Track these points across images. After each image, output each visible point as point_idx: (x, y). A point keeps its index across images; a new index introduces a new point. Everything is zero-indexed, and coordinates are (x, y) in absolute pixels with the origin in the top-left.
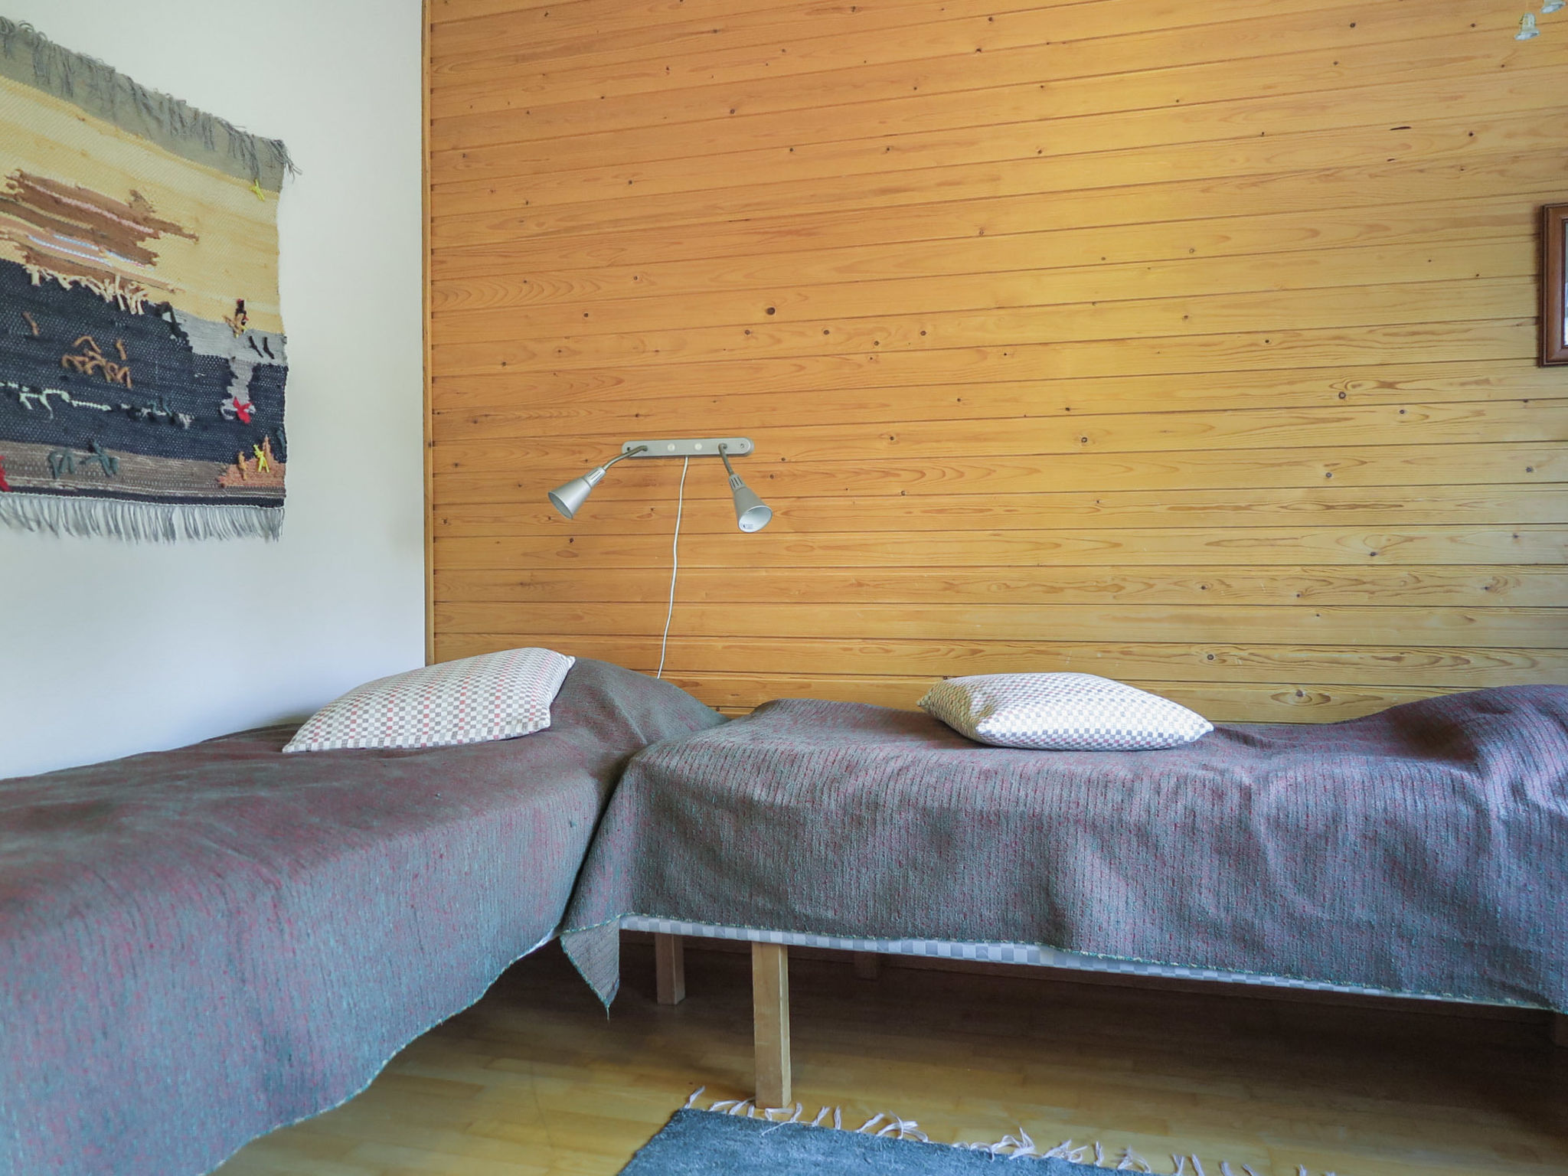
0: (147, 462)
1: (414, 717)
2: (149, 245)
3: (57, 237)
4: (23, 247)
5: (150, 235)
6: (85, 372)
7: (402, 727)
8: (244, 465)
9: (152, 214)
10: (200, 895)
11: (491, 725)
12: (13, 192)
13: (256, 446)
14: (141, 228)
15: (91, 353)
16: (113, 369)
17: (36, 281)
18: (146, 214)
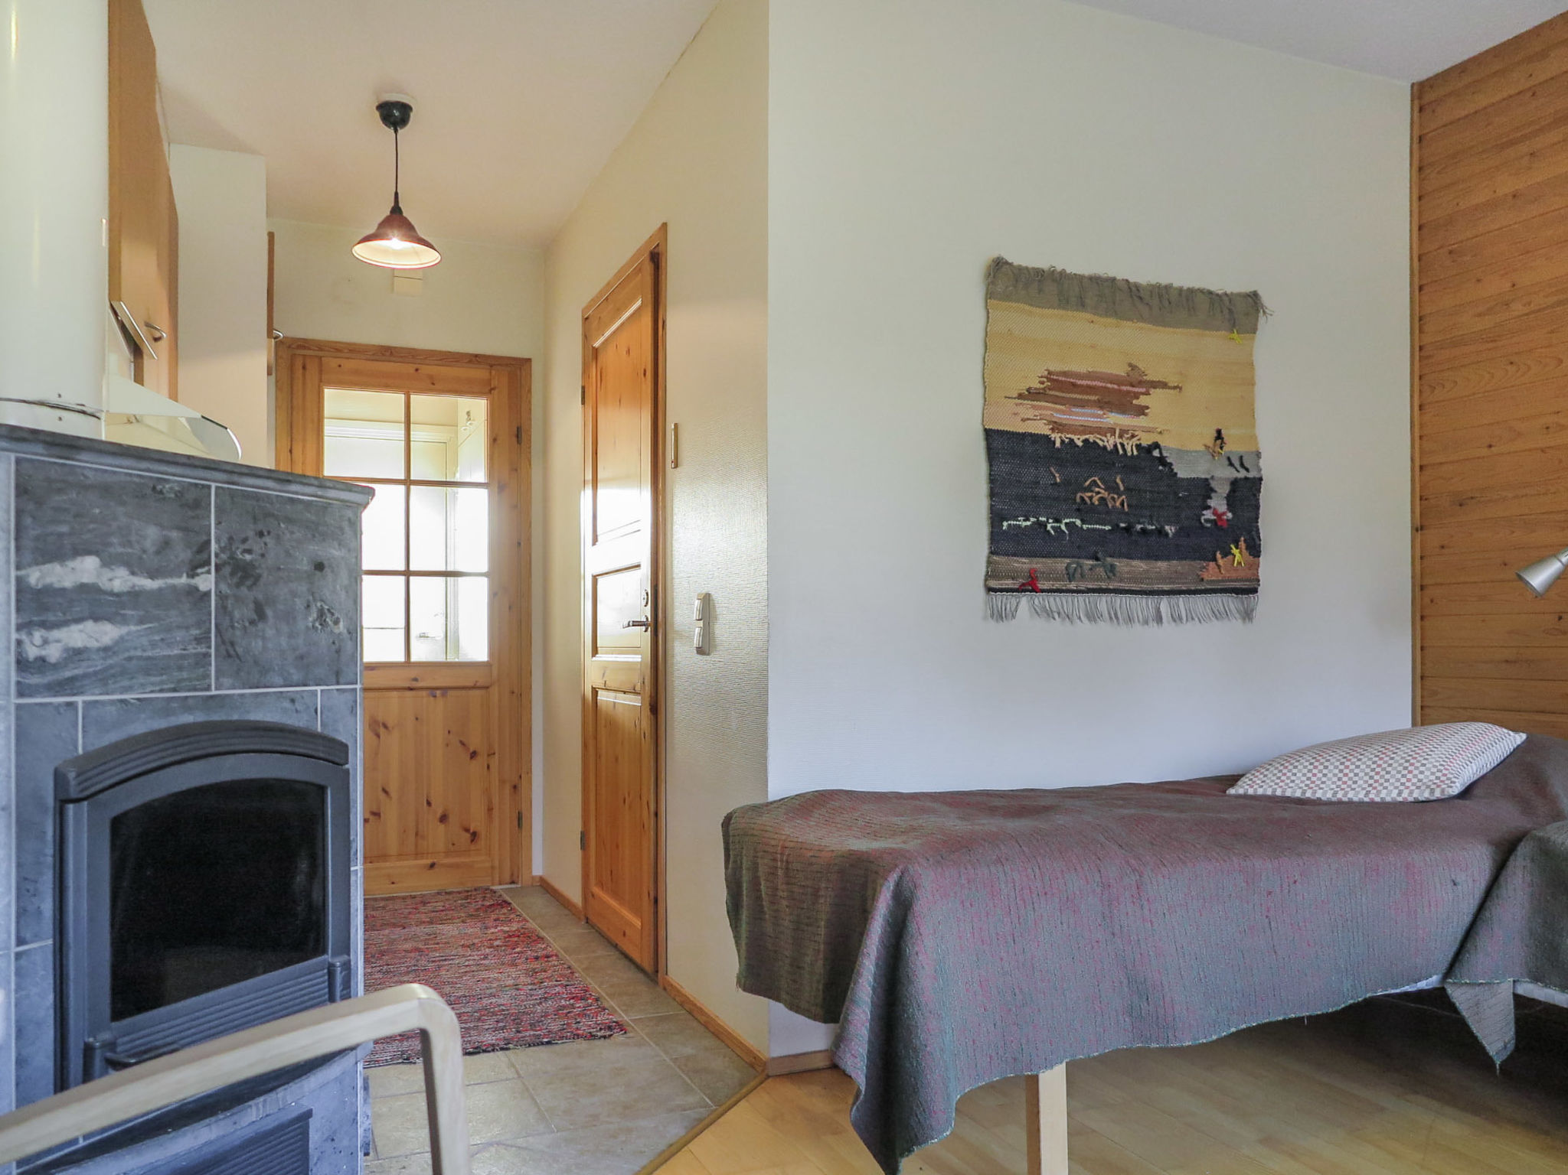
0: (1140, 565)
1: (1335, 775)
2: (1143, 401)
3: (1074, 410)
4: (1050, 422)
5: (1143, 394)
6: (1092, 504)
7: (1323, 783)
8: (1221, 562)
9: (1145, 377)
10: (1082, 868)
11: (1402, 788)
12: (1042, 386)
13: (1232, 546)
14: (1136, 390)
15: (1097, 489)
16: (1113, 499)
17: (1058, 444)
18: (1140, 378)
